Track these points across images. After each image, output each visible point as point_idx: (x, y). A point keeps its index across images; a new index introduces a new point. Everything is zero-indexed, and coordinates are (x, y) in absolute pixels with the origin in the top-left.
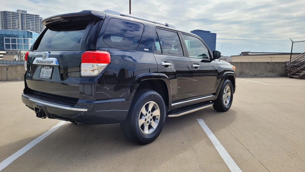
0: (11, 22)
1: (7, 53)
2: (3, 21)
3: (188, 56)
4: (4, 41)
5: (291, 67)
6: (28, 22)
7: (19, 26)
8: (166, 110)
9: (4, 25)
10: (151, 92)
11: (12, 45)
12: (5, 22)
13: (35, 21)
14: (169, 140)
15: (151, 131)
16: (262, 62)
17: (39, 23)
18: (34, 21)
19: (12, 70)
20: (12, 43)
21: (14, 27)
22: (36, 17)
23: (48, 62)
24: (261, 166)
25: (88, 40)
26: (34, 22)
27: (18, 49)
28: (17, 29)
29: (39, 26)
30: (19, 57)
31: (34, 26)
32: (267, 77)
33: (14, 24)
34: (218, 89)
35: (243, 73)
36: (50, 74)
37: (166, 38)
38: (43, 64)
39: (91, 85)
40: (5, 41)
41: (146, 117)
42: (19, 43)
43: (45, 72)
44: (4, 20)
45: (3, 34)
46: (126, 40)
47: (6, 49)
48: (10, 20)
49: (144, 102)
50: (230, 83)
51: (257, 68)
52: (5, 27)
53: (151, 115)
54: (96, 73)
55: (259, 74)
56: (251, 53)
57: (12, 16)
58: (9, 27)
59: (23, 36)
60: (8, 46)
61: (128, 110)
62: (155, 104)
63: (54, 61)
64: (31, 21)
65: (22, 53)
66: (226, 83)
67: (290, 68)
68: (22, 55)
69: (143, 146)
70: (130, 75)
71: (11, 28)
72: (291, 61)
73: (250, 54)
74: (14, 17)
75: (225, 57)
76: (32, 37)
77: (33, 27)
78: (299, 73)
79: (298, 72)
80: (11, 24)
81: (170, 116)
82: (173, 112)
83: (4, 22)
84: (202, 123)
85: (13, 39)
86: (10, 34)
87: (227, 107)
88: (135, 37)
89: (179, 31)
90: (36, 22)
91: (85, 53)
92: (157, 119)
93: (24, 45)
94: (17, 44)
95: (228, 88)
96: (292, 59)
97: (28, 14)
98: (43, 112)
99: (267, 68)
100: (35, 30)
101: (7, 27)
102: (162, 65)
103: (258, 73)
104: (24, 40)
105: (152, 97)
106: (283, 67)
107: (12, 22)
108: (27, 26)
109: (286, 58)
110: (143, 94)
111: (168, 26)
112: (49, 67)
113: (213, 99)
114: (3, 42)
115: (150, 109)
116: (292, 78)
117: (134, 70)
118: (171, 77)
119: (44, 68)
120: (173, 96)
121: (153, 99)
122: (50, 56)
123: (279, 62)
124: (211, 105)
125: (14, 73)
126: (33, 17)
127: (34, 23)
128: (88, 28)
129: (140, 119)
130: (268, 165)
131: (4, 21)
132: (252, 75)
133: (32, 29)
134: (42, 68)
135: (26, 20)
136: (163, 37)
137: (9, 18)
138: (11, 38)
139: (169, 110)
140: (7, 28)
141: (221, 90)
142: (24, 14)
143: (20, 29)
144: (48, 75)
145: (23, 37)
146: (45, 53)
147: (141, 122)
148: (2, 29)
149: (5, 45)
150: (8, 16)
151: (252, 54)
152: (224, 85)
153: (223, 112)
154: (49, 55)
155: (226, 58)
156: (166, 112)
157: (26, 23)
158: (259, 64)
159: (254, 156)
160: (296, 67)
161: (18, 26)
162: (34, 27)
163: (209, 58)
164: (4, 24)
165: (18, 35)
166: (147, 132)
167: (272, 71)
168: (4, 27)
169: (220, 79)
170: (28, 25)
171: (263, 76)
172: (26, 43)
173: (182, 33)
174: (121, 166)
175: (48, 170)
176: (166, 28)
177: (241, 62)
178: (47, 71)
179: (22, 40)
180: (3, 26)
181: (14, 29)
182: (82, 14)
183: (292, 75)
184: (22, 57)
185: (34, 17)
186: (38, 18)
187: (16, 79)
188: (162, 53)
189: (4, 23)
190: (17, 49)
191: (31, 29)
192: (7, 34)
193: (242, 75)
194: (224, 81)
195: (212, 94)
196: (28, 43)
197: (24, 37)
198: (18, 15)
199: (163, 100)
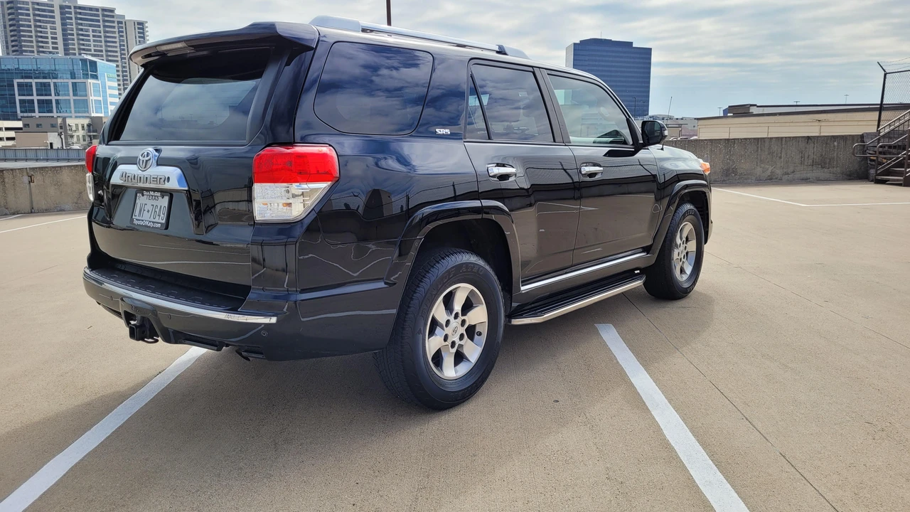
0: (33, 32)
1: (26, 125)
2: (9, 29)
3: (566, 142)
4: (14, 90)
5: (881, 149)
6: (82, 30)
7: (56, 43)
8: (505, 304)
9: (12, 41)
10: (460, 257)
11: (38, 100)
12: (15, 33)
13: (105, 26)
14: (517, 392)
15: (463, 369)
16: (790, 137)
17: (114, 32)
18: (99, 26)
19: (44, 182)
20: (37, 95)
21: (43, 47)
22: (106, 13)
23: (157, 179)
24: (788, 467)
25: (270, 111)
26: (102, 29)
27: (59, 114)
28: (50, 52)
29: (115, 42)
30: (63, 136)
31: (101, 41)
32: (806, 181)
33: (41, 37)
34: (659, 232)
35: (735, 171)
36: (162, 215)
37: (498, 85)
38: (141, 185)
39: (285, 245)
40: (19, 90)
41: (448, 331)
42: (59, 95)
43: (149, 207)
44: (11, 26)
45: (9, 69)
46: (379, 96)
47: (22, 114)
48: (30, 26)
49: (439, 287)
50: (695, 215)
51: (775, 154)
52: (14, 49)
53: (460, 323)
54: (297, 210)
55: (783, 175)
56: (758, 107)
57: (35, 15)
58: (28, 46)
59: (71, 74)
60: (28, 107)
61: (394, 311)
62: (472, 291)
63: (173, 177)
64: (91, 29)
65: (69, 125)
66: (681, 215)
67: (877, 153)
68: (71, 130)
69: (440, 413)
70: (396, 205)
71: (33, 52)
72: (880, 133)
73: (754, 110)
74: (39, 15)
75: (677, 119)
76: (95, 77)
77: (97, 46)
78: (903, 167)
79: (901, 164)
80: (34, 39)
81: (516, 322)
82: (526, 308)
83: (12, 33)
84: (610, 335)
85: (41, 83)
86: (30, 68)
87: (686, 285)
88: (407, 87)
89: (539, 68)
90: (107, 29)
91: (264, 155)
92: (480, 334)
93: (74, 100)
94: (53, 98)
95: (688, 227)
96: (883, 124)
97: (80, 8)
98: (147, 326)
99: (806, 155)
100: (104, 53)
101: (21, 46)
102: (491, 175)
103: (779, 172)
104: (74, 85)
105: (463, 272)
106: (856, 151)
107: (36, 31)
108: (82, 42)
109: (864, 123)
110: (437, 264)
111: (505, 54)
112: (159, 194)
113: (642, 266)
114: (11, 95)
115: (458, 307)
116: (883, 182)
117: (409, 190)
118: (517, 202)
119: (143, 195)
120: (525, 264)
121: (466, 274)
122: (161, 162)
123: (843, 136)
124: (638, 283)
125: (52, 191)
126: (98, 16)
127: (100, 33)
128: (269, 75)
129: (429, 338)
130: (807, 464)
131: (11, 31)
132: (760, 176)
133: (95, 51)
134: (138, 195)
135: (77, 24)
136: (487, 82)
137: (25, 20)
138: (34, 81)
139: (515, 305)
140: (21, 52)
141: (666, 237)
142: (69, 7)
143: (61, 54)
144: (157, 217)
145: (69, 76)
146: (146, 153)
147: (433, 344)
148: (8, 54)
149: (20, 104)
150: (22, 14)
151: (760, 111)
152: (677, 220)
153: (674, 302)
154: (156, 158)
155: (680, 122)
156: (505, 311)
157: (78, 35)
158: (782, 145)
159: (765, 438)
160: (894, 151)
161: (53, 43)
162: (101, 46)
163: (631, 143)
164: (13, 38)
165: (55, 70)
166: (450, 372)
167: (823, 163)
168: (11, 49)
169: (666, 201)
170: (83, 40)
171: (794, 180)
172: (81, 93)
173: (549, 72)
174: (378, 478)
175: (172, 492)
176: (500, 62)
177: (728, 140)
178: (153, 205)
179: (68, 86)
180: (10, 44)
181: (43, 52)
182: (250, 34)
183: (882, 174)
184: (72, 136)
185: (101, 16)
186: (113, 17)
187: (59, 209)
188: (489, 139)
189: (12, 36)
190: (55, 114)
191: (93, 50)
192: (21, 68)
193: (730, 177)
194: (676, 209)
195: (641, 250)
196: (86, 96)
197: (73, 76)
198: (53, 12)
199: (496, 278)
